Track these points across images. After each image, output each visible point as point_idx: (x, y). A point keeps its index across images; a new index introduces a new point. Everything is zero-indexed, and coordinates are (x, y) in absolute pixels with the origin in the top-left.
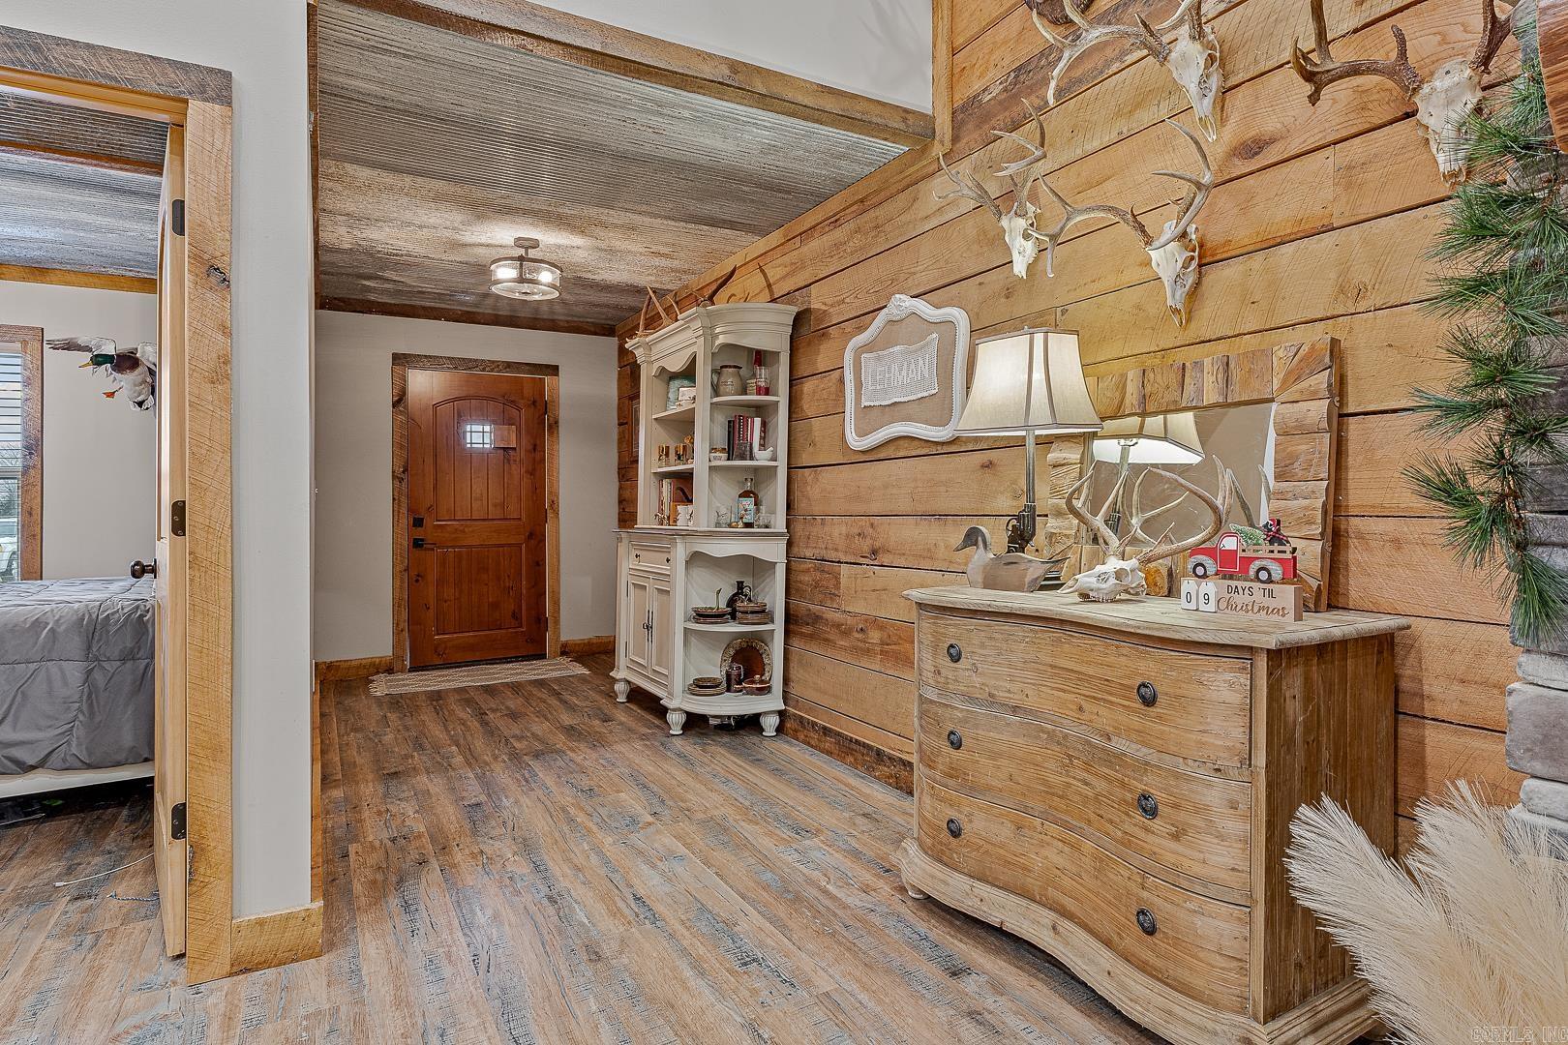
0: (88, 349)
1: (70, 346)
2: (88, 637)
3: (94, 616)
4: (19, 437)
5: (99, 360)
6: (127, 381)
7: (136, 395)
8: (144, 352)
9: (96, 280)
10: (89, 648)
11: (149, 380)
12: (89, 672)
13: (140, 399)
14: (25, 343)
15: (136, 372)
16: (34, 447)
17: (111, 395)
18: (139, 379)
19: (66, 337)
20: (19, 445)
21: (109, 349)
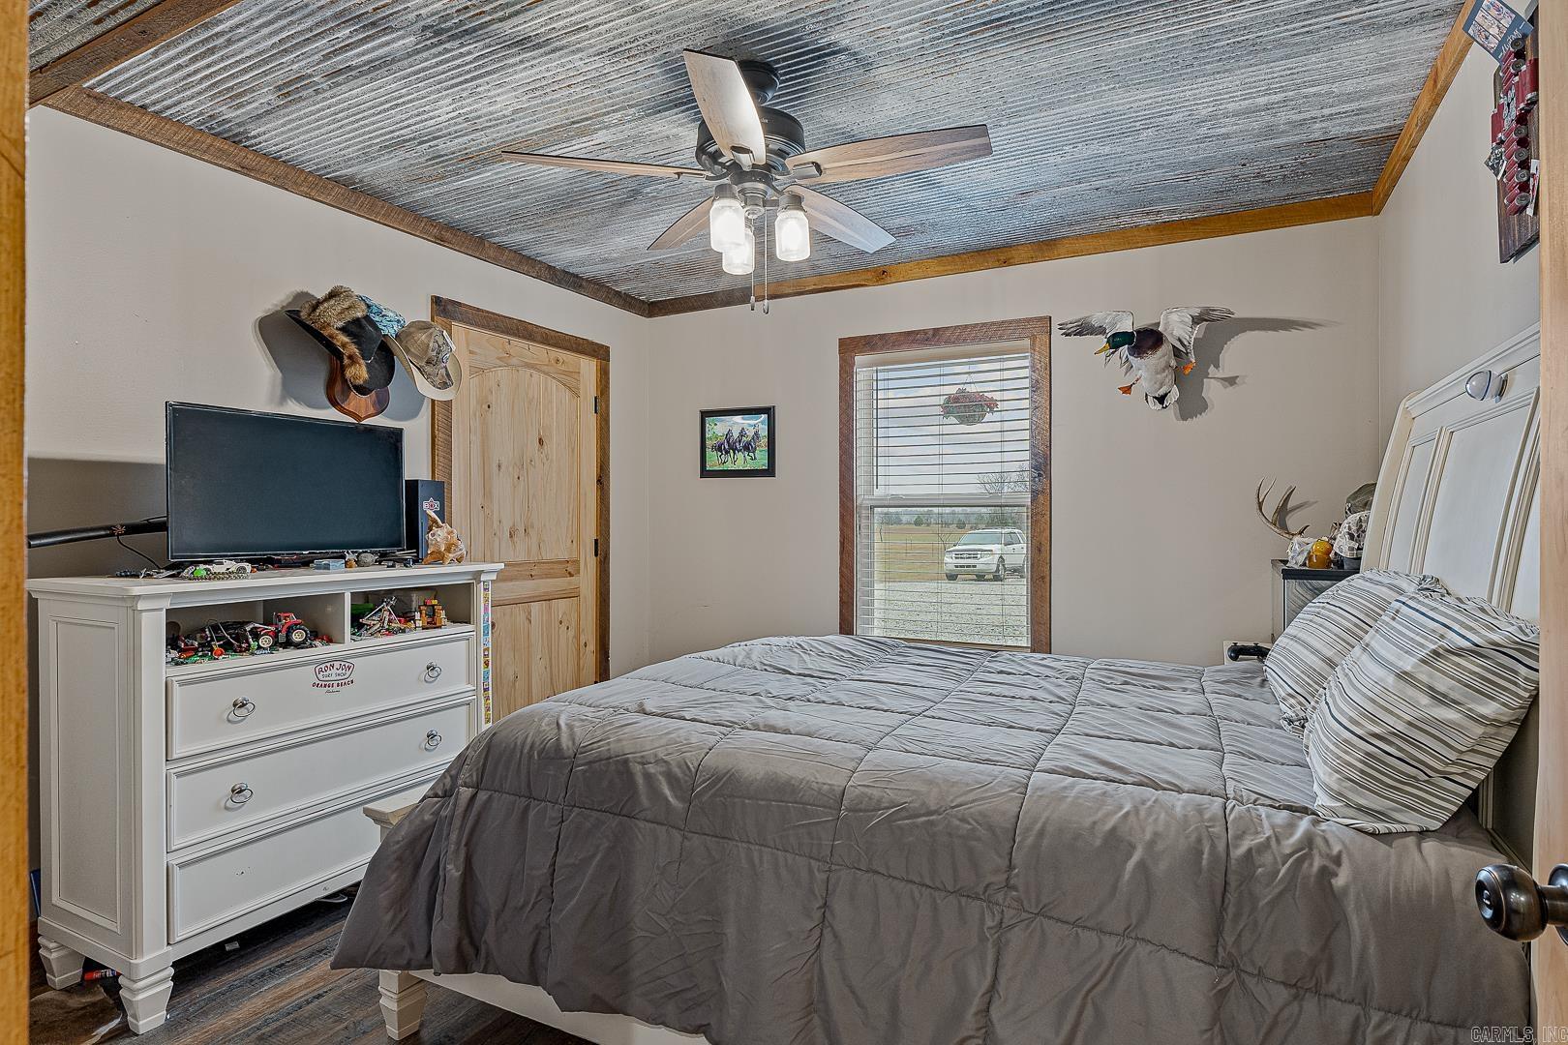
0: (1102, 331)
1: (1083, 329)
2: (1213, 902)
3: (1221, 847)
4: (1027, 455)
5: (1117, 341)
6: (1147, 369)
7: (1157, 386)
8: (1167, 324)
9: (1107, 241)
10: (1217, 932)
11: (1173, 363)
12: (1222, 995)
13: (1161, 392)
14: (1033, 338)
15: (1160, 352)
16: (1042, 466)
17: (1127, 390)
18: (1163, 363)
19: (1078, 317)
20: (1026, 465)
21: (1126, 326)
